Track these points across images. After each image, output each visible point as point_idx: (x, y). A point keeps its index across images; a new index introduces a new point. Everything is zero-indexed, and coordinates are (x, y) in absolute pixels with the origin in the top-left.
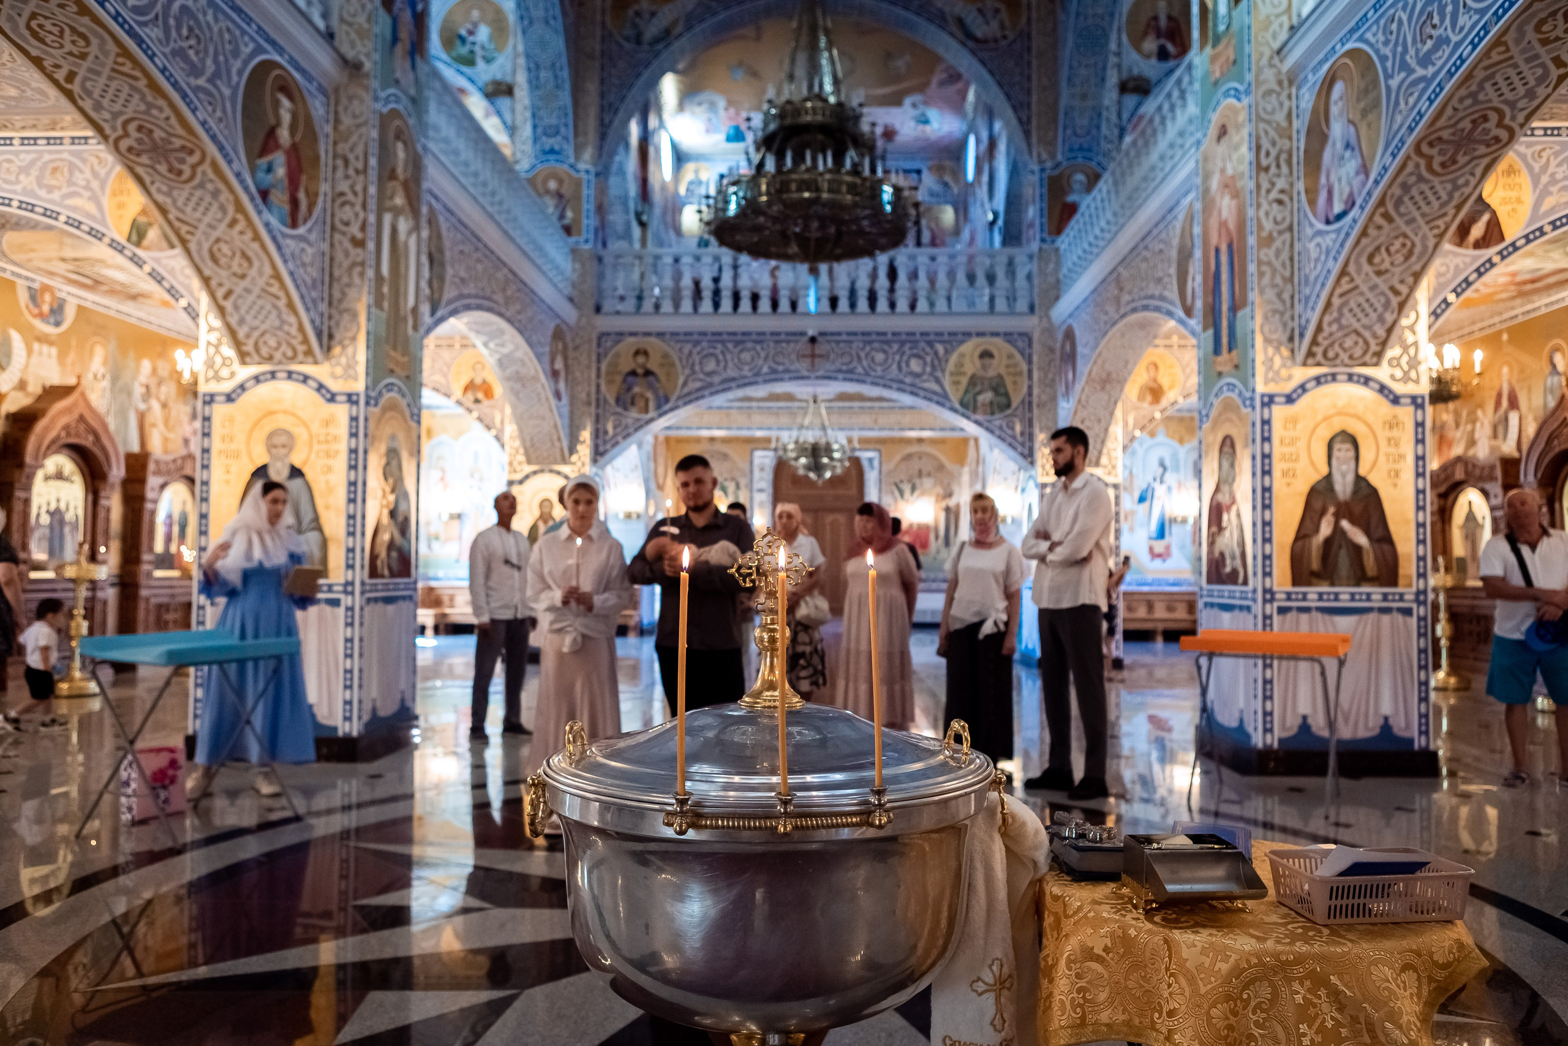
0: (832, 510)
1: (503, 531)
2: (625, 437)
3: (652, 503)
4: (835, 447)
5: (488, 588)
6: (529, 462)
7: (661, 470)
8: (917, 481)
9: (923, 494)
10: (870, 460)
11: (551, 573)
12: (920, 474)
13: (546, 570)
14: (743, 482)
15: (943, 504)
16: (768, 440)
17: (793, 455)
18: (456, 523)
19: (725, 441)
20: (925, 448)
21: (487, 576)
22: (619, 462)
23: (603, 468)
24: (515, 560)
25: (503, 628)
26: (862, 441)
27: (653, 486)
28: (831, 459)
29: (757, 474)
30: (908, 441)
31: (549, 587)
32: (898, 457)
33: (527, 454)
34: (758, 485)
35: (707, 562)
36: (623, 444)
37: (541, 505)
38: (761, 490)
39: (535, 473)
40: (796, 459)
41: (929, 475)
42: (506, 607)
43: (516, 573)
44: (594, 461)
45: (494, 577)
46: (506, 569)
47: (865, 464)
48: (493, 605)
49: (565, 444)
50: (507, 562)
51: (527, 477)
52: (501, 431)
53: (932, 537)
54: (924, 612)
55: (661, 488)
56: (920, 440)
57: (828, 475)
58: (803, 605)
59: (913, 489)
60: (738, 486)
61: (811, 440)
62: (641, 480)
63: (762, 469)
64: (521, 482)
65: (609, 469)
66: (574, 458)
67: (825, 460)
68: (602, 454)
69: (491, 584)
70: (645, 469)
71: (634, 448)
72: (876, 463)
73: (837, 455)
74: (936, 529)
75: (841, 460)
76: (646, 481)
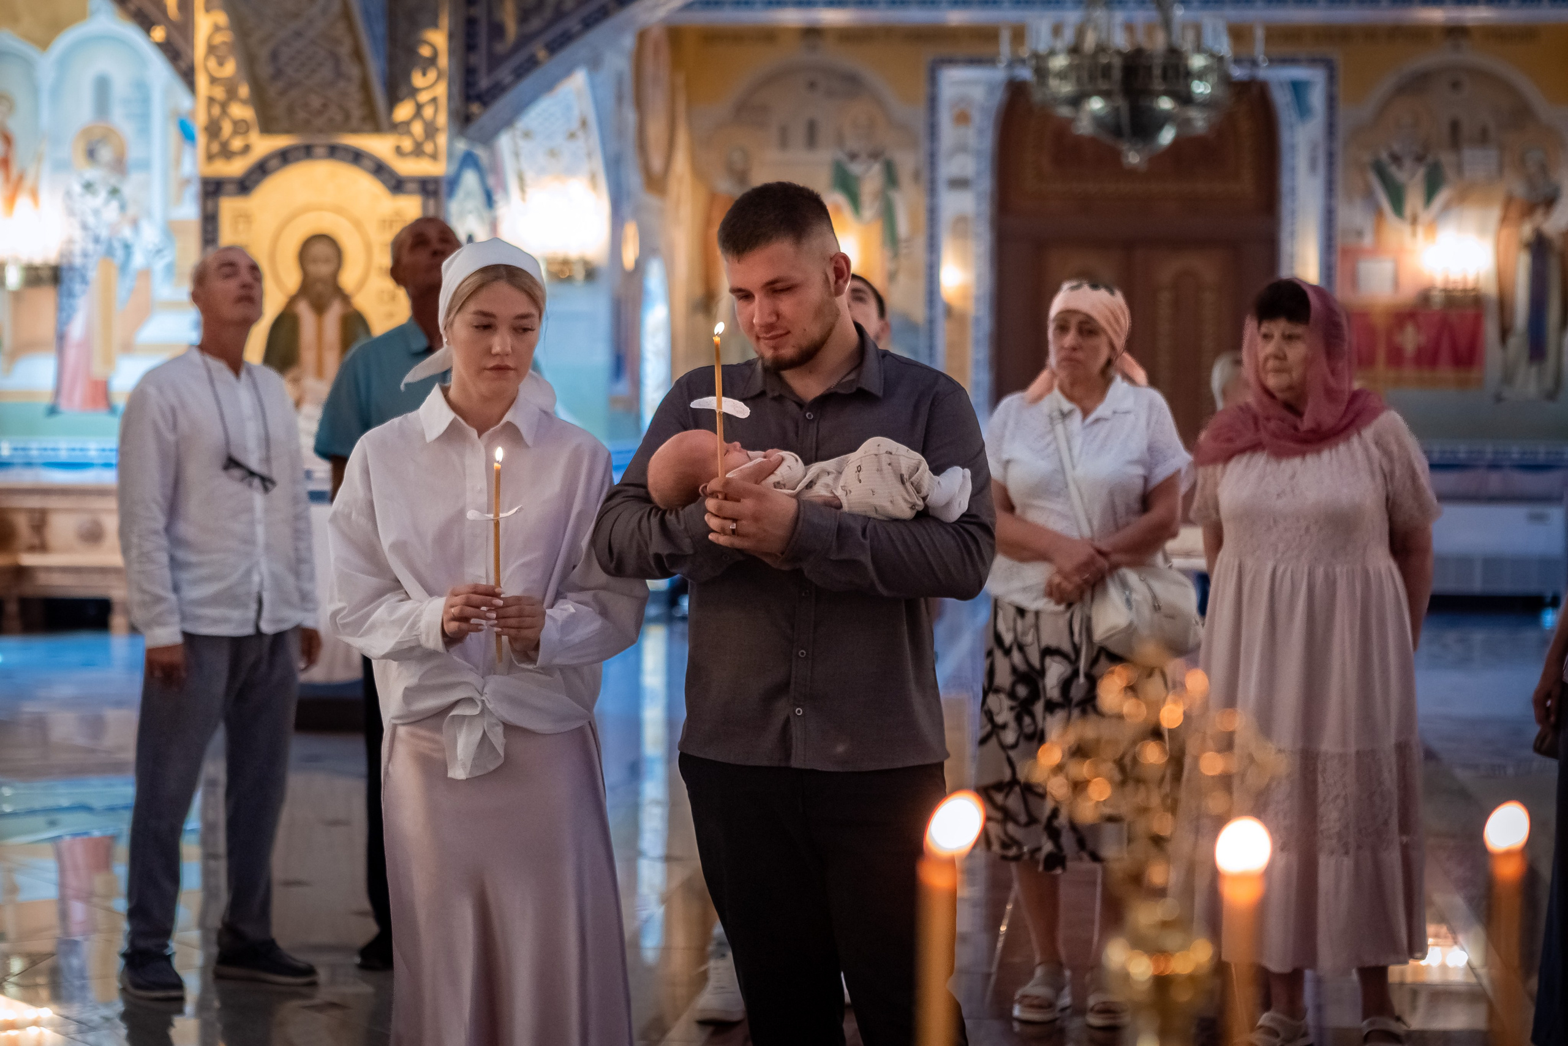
0: (1179, 243)
1: (219, 366)
2: (554, 47)
3: (631, 231)
4: (1197, 62)
5: (176, 541)
6: (267, 127)
7: (656, 129)
8: (1446, 158)
9: (1462, 198)
10: (1298, 88)
11: (400, 547)
12: (1455, 136)
13: (386, 540)
14: (907, 162)
15: (1527, 230)
16: (987, 35)
17: (1066, 88)
18: (45, 298)
19: (848, 36)
20: (1470, 55)
21: (173, 509)
22: (534, 117)
23: (488, 139)
24: (253, 461)
25: (220, 664)
26: (1279, 35)
27: (634, 179)
28: (1185, 99)
29: (948, 133)
30: (1421, 34)
31: (397, 585)
32: (1387, 84)
33: (260, 101)
34: (951, 167)
35: (835, 505)
36: (550, 65)
37: (304, 254)
38: (959, 183)
39: (285, 157)
40: (1077, 101)
41: (1483, 138)
42: (228, 598)
43: (258, 499)
44: (463, 120)
45: (194, 506)
46: (230, 485)
47: (1282, 99)
48: (193, 593)
49: (375, 68)
50: (232, 463)
51: (262, 170)
52: (184, 28)
53: (1491, 330)
54: (1464, 562)
55: (656, 183)
56: (1456, 32)
57: (1167, 136)
58: (1114, 593)
59: (1432, 189)
60: (891, 177)
61: (1120, 41)
62: (598, 164)
63: (962, 118)
64: (244, 186)
65: (505, 142)
66: (403, 111)
67: (1165, 104)
68: (486, 98)
69: (185, 529)
70: (610, 133)
71: (579, 80)
72: (1317, 98)
73: (1201, 88)
74: (1504, 304)
75: (1207, 104)
76: (614, 166)
